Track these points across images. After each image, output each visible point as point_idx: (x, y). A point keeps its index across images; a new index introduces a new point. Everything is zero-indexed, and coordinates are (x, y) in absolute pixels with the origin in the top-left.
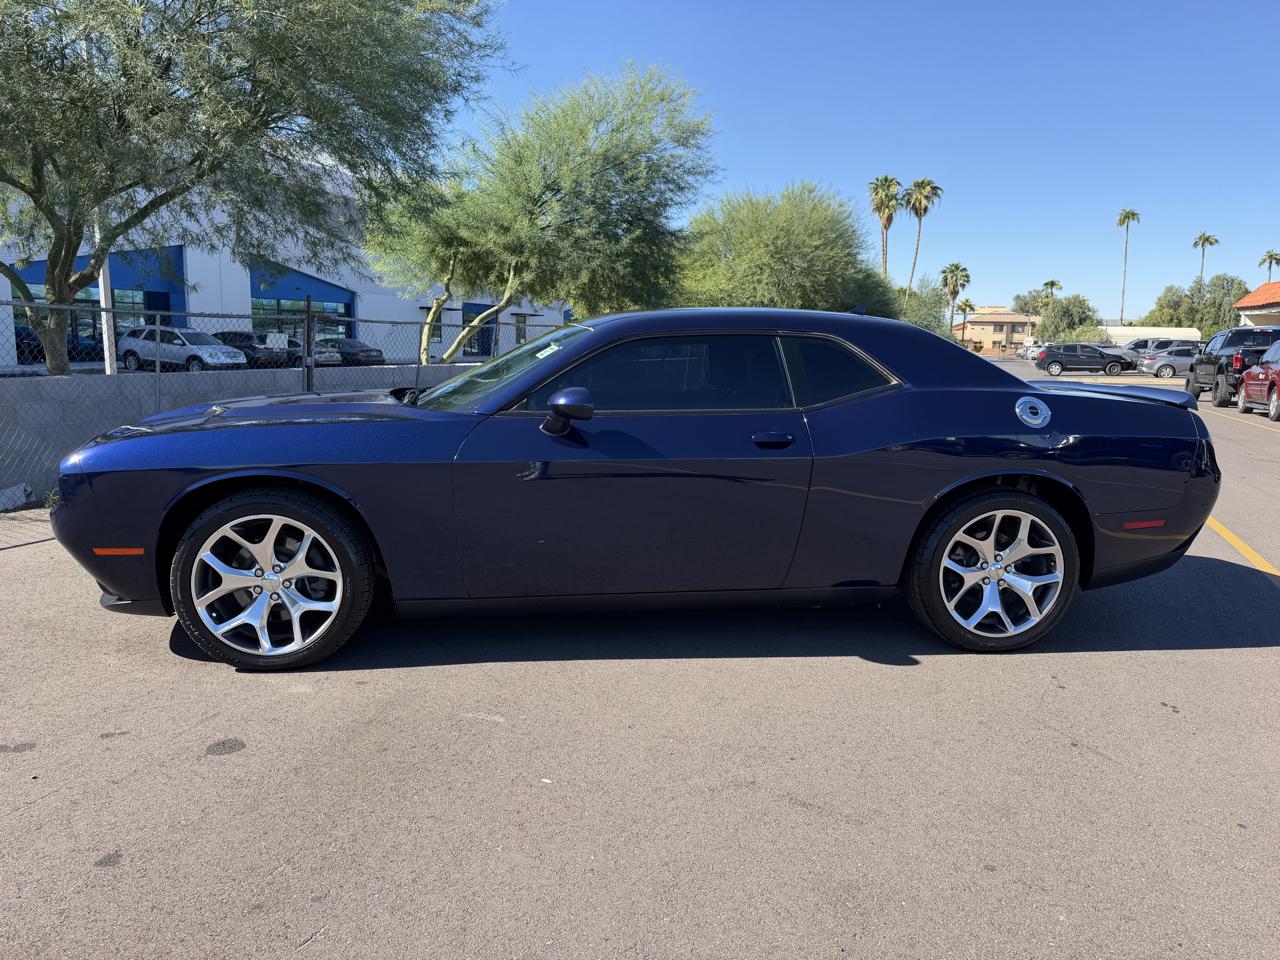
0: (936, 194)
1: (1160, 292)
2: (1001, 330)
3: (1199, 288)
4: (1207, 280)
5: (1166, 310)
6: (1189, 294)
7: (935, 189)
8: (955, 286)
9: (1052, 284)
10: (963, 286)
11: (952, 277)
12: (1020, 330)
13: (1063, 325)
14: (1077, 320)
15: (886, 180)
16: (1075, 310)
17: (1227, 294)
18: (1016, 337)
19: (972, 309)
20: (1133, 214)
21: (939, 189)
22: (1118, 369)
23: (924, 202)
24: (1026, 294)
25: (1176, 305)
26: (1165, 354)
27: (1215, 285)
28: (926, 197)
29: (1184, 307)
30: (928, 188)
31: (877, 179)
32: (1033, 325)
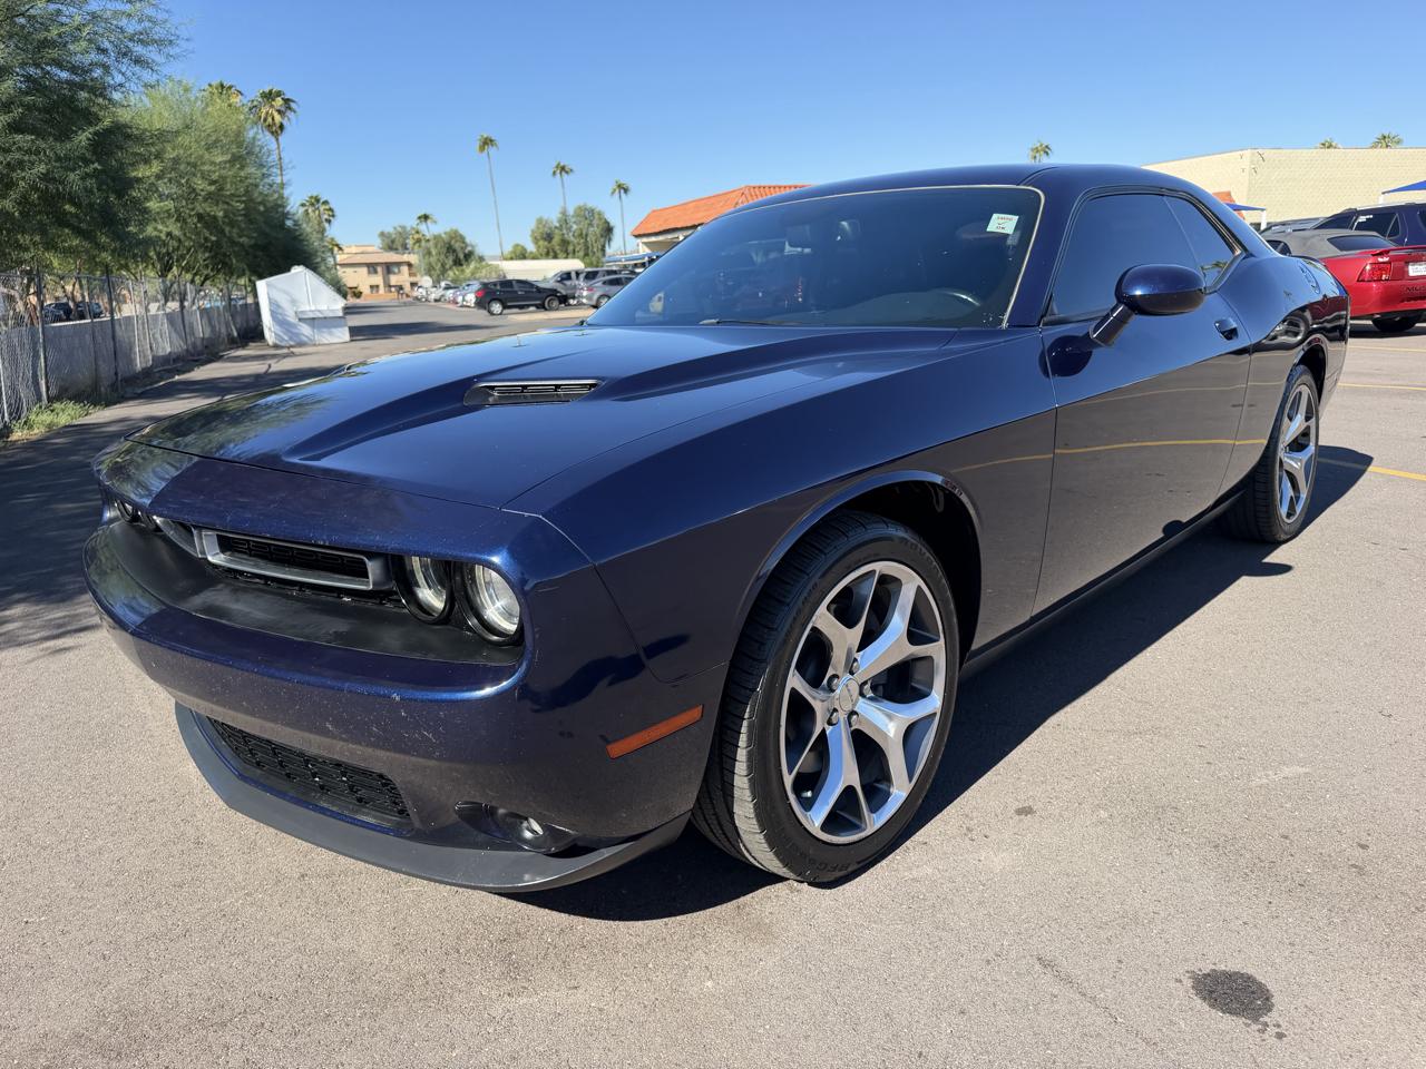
0: (289, 108)
1: (533, 225)
2: (376, 272)
3: (564, 221)
4: (571, 211)
5: (541, 243)
6: (558, 225)
7: (287, 101)
8: (320, 223)
9: (425, 217)
10: (329, 221)
11: (314, 211)
12: (396, 270)
13: (450, 262)
14: (462, 256)
15: (222, 86)
16: (457, 246)
17: (591, 225)
18: (394, 280)
19: (340, 249)
20: (491, 141)
21: (293, 101)
22: (555, 303)
23: (278, 118)
24: (392, 230)
25: (549, 237)
26: (600, 284)
27: (578, 216)
28: (279, 112)
29: (556, 239)
30: (279, 102)
31: (210, 85)
32: (410, 265)
